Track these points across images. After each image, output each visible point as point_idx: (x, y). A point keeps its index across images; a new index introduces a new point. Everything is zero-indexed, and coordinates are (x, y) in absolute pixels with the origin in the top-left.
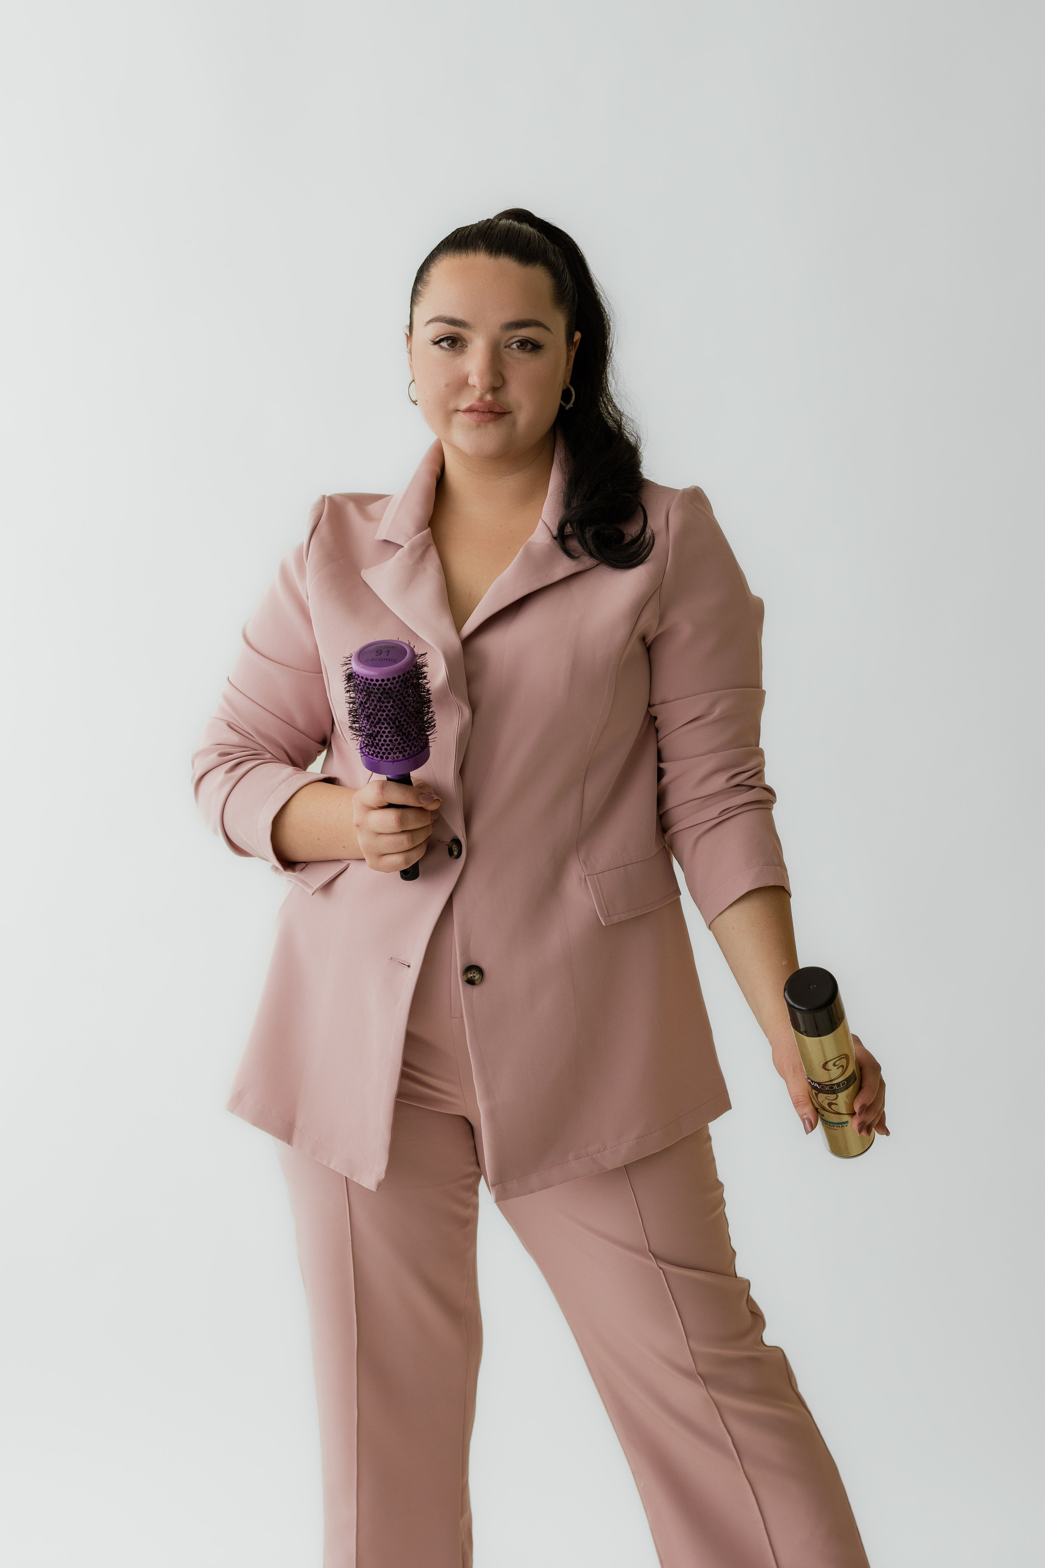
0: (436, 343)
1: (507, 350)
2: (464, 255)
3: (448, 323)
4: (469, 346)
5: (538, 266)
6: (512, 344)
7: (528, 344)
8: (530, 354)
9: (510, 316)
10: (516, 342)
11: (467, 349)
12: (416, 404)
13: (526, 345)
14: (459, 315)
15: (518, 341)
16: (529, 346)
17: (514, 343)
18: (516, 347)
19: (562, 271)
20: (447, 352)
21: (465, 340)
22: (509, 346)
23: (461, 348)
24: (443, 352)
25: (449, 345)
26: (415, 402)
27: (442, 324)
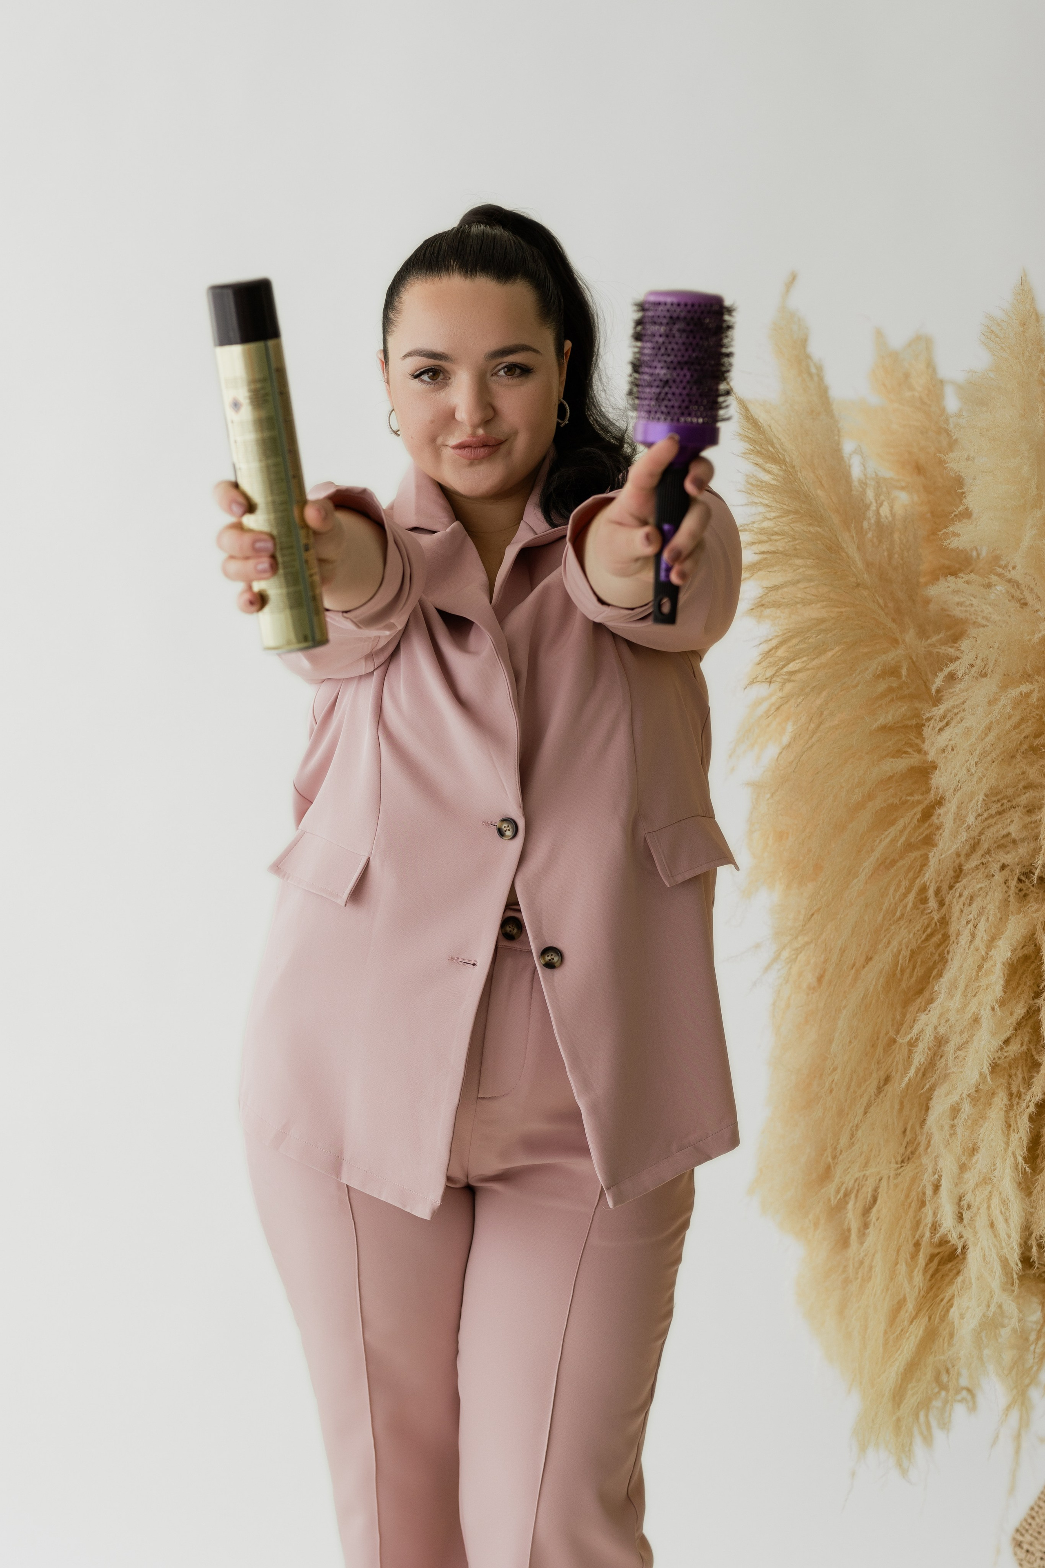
0: (417, 376)
1: (494, 378)
2: (437, 279)
3: (427, 357)
4: (453, 379)
5: (518, 280)
6: (499, 370)
7: (517, 369)
8: (520, 379)
9: (493, 343)
10: (503, 368)
11: (450, 381)
12: (399, 435)
13: (514, 370)
14: (439, 348)
15: (506, 367)
16: (518, 371)
17: (501, 370)
18: (504, 374)
19: (545, 277)
20: (428, 386)
21: (447, 372)
22: (496, 374)
23: (444, 381)
24: (424, 386)
25: (429, 378)
26: (396, 433)
27: (420, 358)
